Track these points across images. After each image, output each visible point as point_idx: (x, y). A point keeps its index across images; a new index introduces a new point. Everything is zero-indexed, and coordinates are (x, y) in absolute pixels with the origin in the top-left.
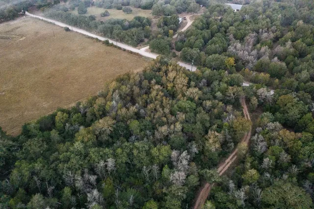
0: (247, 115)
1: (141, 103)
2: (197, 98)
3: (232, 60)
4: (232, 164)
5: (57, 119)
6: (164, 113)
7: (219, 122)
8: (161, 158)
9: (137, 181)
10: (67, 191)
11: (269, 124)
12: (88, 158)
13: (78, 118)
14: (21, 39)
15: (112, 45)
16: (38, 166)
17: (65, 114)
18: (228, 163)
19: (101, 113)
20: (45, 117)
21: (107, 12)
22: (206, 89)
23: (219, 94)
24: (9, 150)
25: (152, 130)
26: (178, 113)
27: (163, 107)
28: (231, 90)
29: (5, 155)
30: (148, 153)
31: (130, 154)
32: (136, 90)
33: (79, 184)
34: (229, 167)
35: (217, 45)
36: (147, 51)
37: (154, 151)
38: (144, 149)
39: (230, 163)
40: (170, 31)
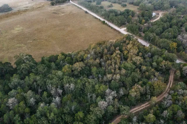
0: (171, 82)
1: (104, 59)
2: (138, 63)
3: (175, 45)
4: (145, 108)
5: (59, 57)
6: (115, 67)
7: (145, 80)
8: (99, 91)
9: (84, 100)
10: (45, 93)
11: (180, 90)
12: (62, 80)
13: (68, 59)
14: (62, 15)
15: (106, 24)
16: (38, 78)
17: (63, 56)
18: (142, 107)
19: (80, 59)
20: (53, 55)
21: (111, 5)
22: (148, 59)
23: (154, 64)
24: (31, 67)
25: (103, 75)
26: (123, 69)
27: (115, 63)
28: (164, 63)
29: (29, 69)
30: (93, 87)
31: (84, 85)
32: (106, 51)
33: (53, 92)
34: (142, 109)
35: (170, 33)
36: (125, 30)
37: (97, 86)
38: (92, 84)
39: (144, 107)
40: (143, 20)
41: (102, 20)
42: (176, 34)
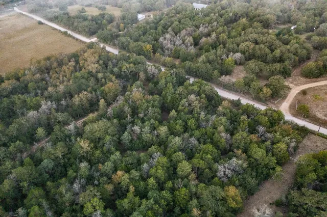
3: (148, 47)
21: (83, 9)
40: (121, 24)
41: (63, 30)
42: (157, 36)
